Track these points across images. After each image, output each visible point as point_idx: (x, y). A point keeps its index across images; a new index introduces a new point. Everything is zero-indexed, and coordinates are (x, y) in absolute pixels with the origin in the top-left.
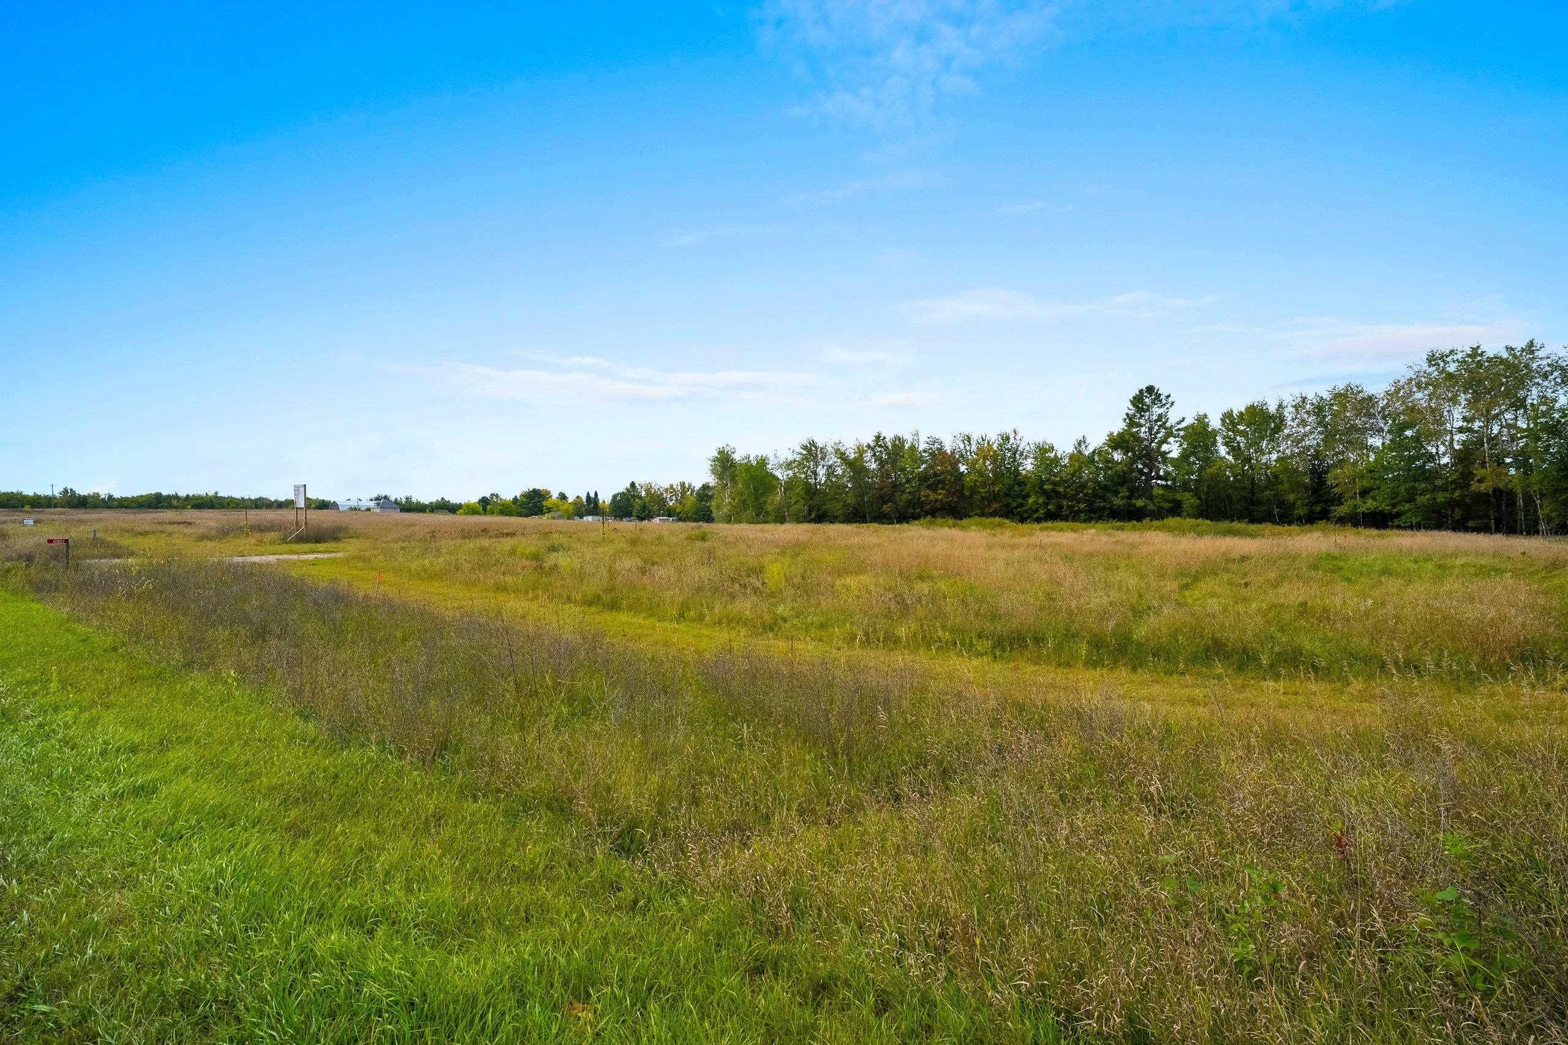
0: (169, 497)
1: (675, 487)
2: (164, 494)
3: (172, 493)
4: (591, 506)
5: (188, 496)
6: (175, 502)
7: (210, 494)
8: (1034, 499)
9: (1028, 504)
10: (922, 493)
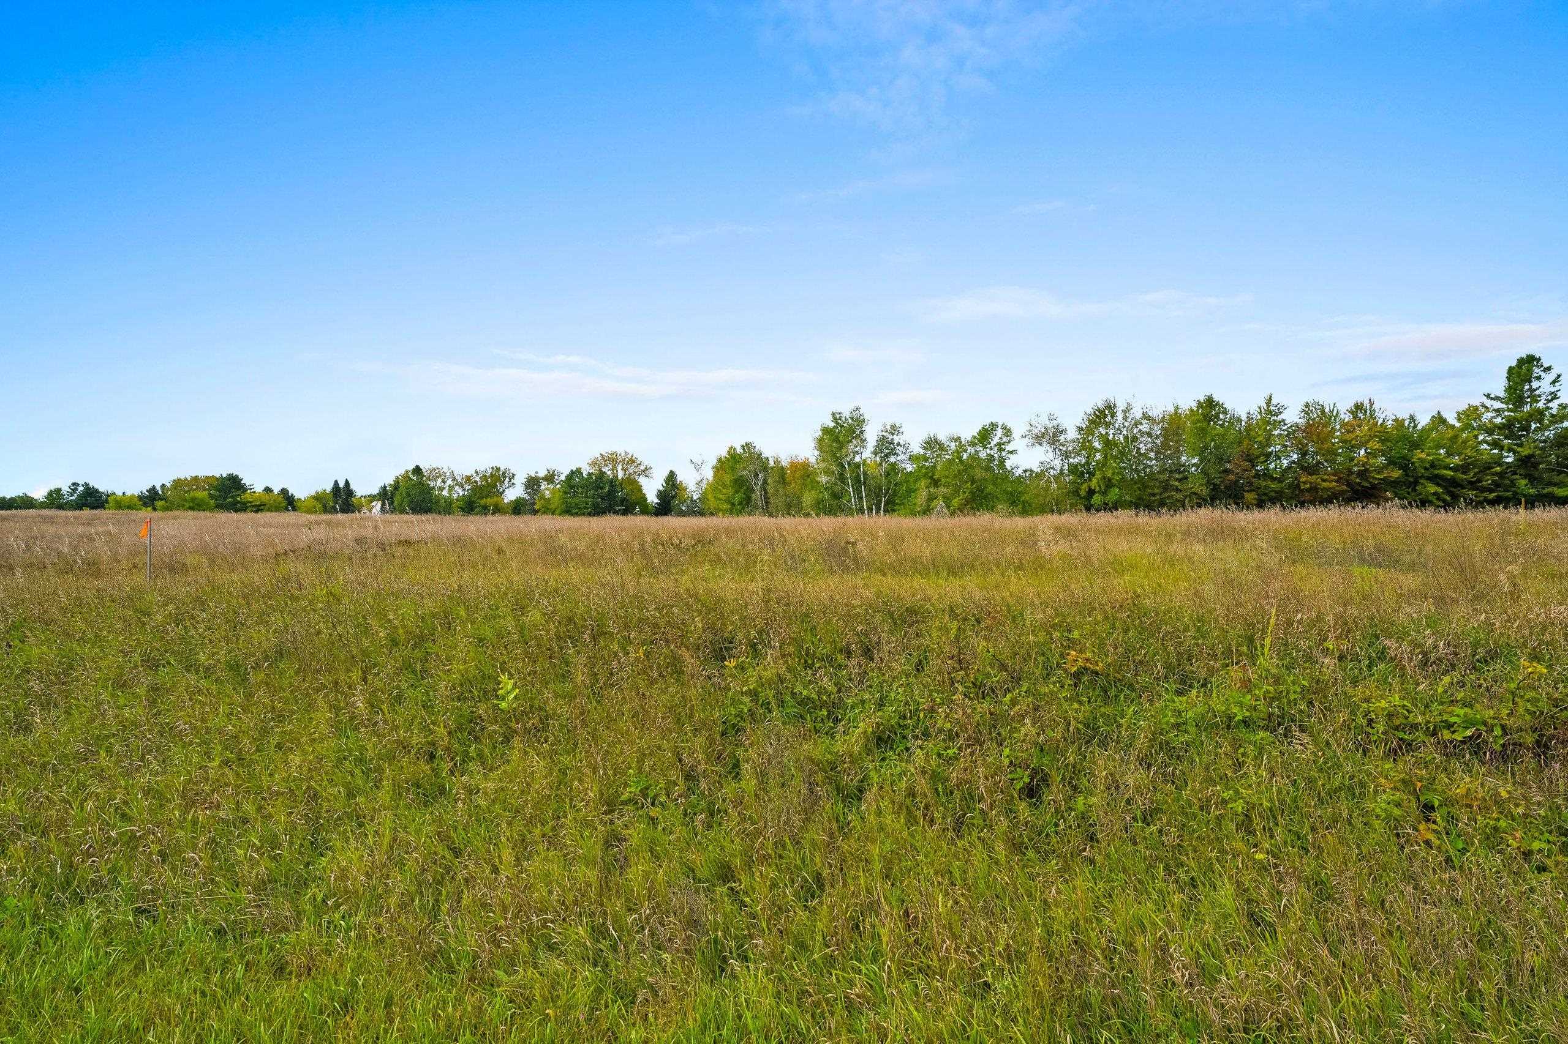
8: (1430, 488)
9: (1420, 493)
10: (1303, 479)
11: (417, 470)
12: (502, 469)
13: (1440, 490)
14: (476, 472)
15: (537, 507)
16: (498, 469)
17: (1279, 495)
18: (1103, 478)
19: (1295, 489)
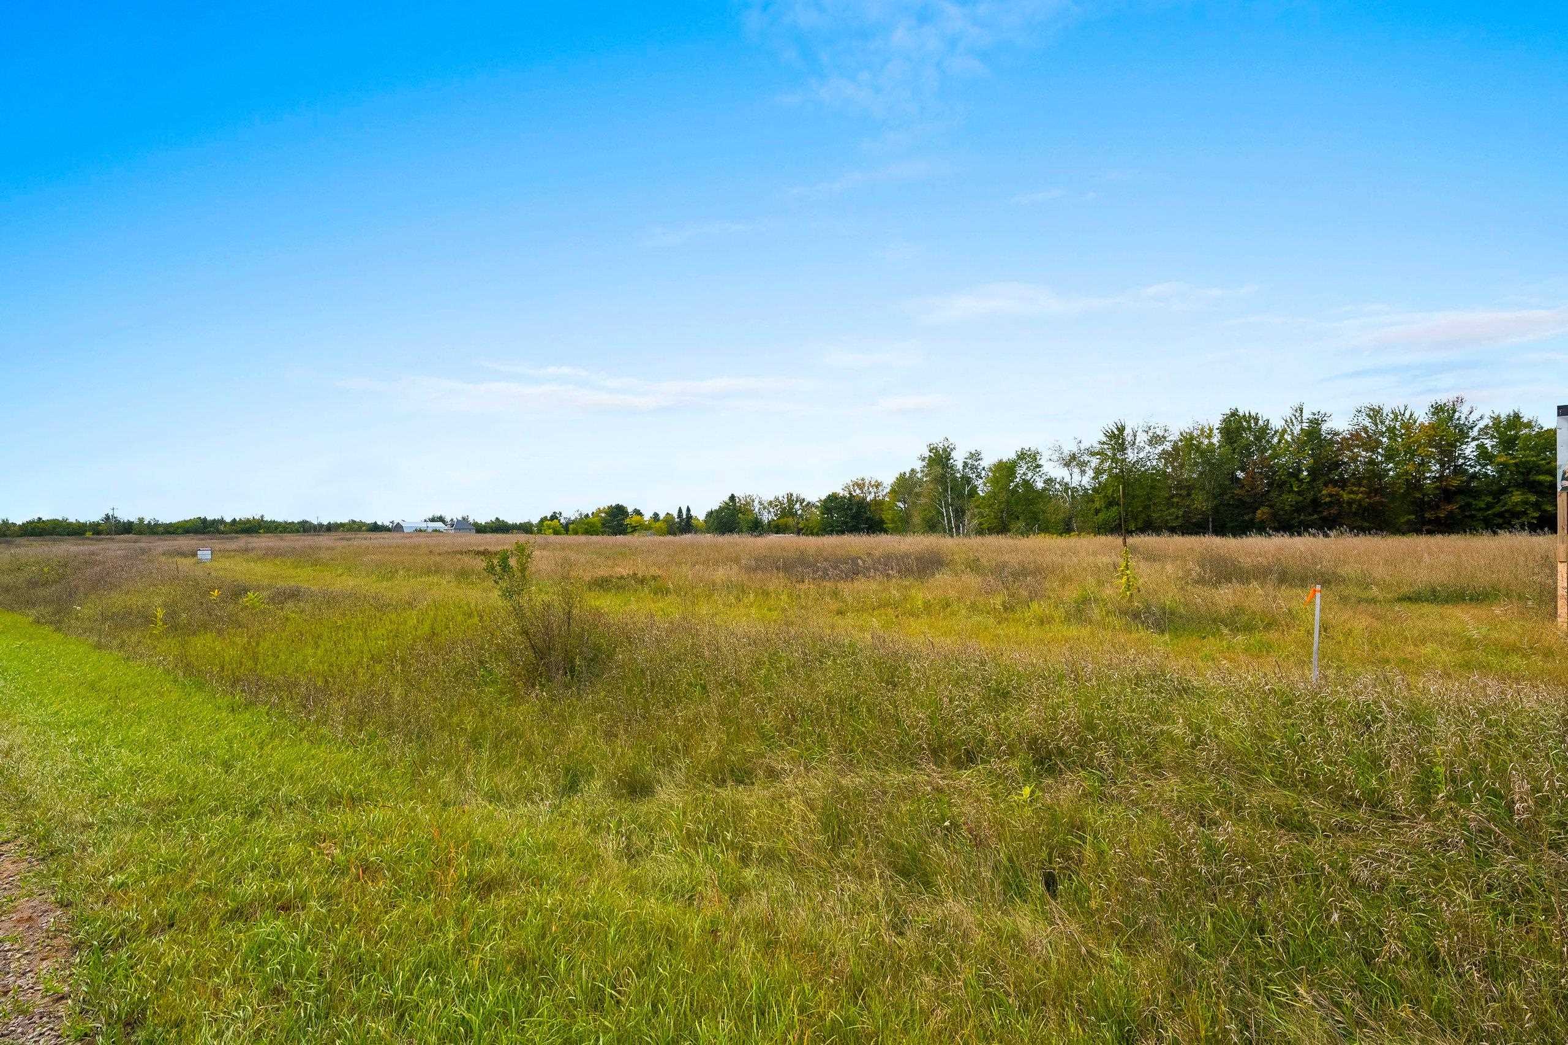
0: (214, 522)
1: (781, 499)
2: (209, 518)
3: (217, 517)
4: (683, 524)
5: (234, 520)
6: (222, 527)
7: (257, 517)
8: (1517, 497)
9: (1505, 504)
10: (1324, 492)
11: (733, 498)
14: (776, 497)
16: (792, 495)
17: (1298, 509)
18: (1104, 497)
19: (1316, 503)
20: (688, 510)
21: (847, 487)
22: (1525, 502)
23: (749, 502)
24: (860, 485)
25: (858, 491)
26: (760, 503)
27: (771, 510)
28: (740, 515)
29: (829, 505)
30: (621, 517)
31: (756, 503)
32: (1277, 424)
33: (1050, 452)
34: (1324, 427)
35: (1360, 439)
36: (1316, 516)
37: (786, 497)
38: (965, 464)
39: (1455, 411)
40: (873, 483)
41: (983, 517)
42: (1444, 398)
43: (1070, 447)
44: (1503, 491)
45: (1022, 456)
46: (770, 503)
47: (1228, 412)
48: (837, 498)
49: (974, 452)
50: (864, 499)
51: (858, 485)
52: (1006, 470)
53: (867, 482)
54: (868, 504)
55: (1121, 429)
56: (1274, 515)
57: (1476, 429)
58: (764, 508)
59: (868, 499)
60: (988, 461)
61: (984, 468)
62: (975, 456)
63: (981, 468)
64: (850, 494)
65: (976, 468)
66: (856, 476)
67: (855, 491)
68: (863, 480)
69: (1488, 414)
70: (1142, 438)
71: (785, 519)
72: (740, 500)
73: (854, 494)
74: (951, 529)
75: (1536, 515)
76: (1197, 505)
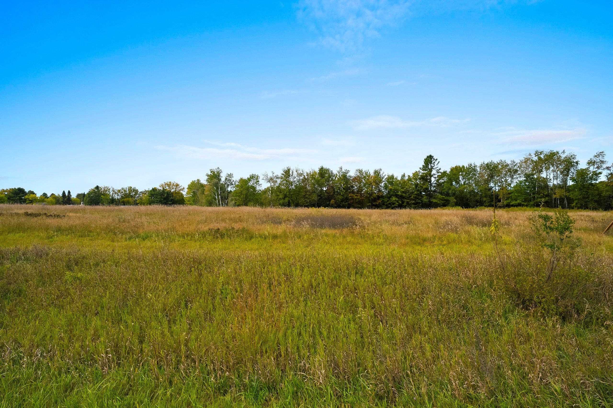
4: (66, 200)
8: (394, 199)
9: (391, 200)
10: (349, 195)
11: (97, 187)
12: (133, 187)
13: (397, 199)
14: (122, 188)
15: (138, 202)
16: (131, 188)
17: (342, 201)
18: (283, 194)
19: (347, 199)
20: (69, 192)
21: (162, 185)
22: (395, 200)
23: (107, 189)
24: (169, 185)
25: (167, 188)
26: (113, 191)
27: (119, 194)
28: (102, 196)
29: (153, 193)
30: (21, 195)
31: (111, 190)
32: (335, 172)
33: (263, 176)
34: (348, 175)
35: (357, 179)
36: (347, 203)
37: (128, 188)
38: (226, 179)
39: (380, 173)
40: (175, 184)
41: (236, 200)
42: (377, 168)
43: (270, 175)
44: (391, 197)
45: (252, 177)
46: (119, 191)
47: (320, 168)
48: (156, 190)
49: (229, 174)
50: (170, 191)
51: (167, 185)
52: (244, 182)
53: (172, 184)
54: (172, 193)
55: (289, 170)
56: (336, 203)
57: (384, 179)
58: (116, 193)
59: (172, 191)
60: (236, 178)
61: (233, 181)
62: (230, 175)
63: (232, 180)
64: (163, 188)
65: (230, 180)
66: (167, 181)
67: (166, 187)
68: (170, 182)
69: (387, 174)
70: (295, 174)
71: (128, 199)
72: (101, 189)
73: (165, 188)
74: (219, 205)
75: (398, 204)
76: (313, 198)
